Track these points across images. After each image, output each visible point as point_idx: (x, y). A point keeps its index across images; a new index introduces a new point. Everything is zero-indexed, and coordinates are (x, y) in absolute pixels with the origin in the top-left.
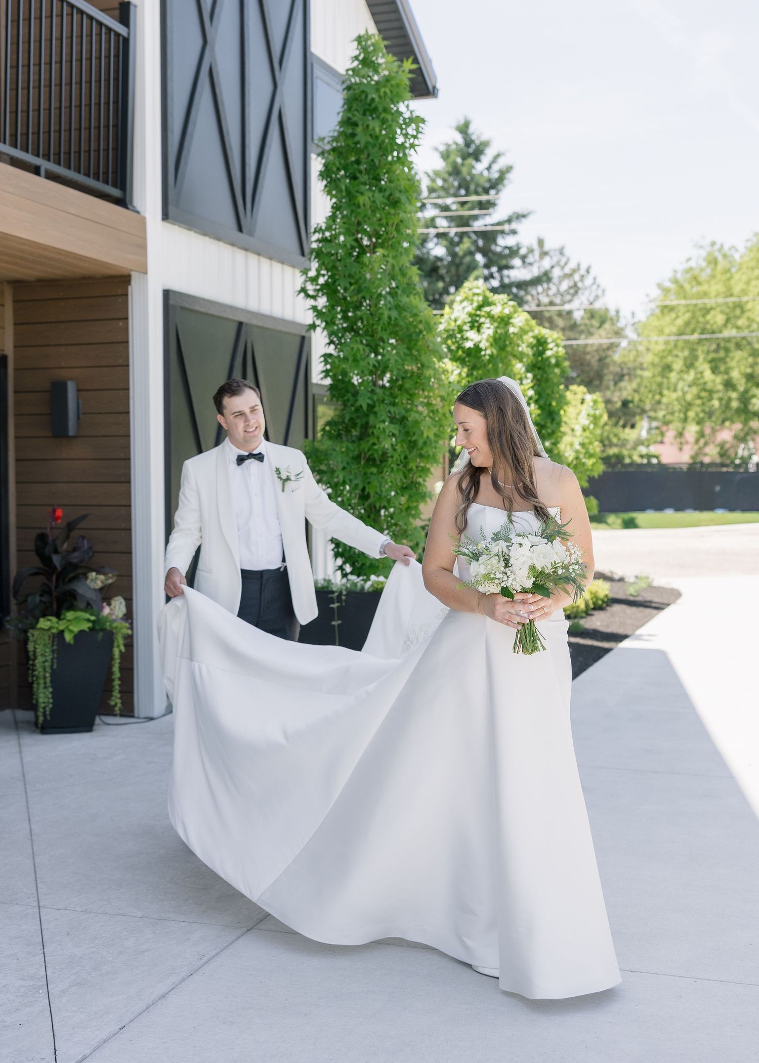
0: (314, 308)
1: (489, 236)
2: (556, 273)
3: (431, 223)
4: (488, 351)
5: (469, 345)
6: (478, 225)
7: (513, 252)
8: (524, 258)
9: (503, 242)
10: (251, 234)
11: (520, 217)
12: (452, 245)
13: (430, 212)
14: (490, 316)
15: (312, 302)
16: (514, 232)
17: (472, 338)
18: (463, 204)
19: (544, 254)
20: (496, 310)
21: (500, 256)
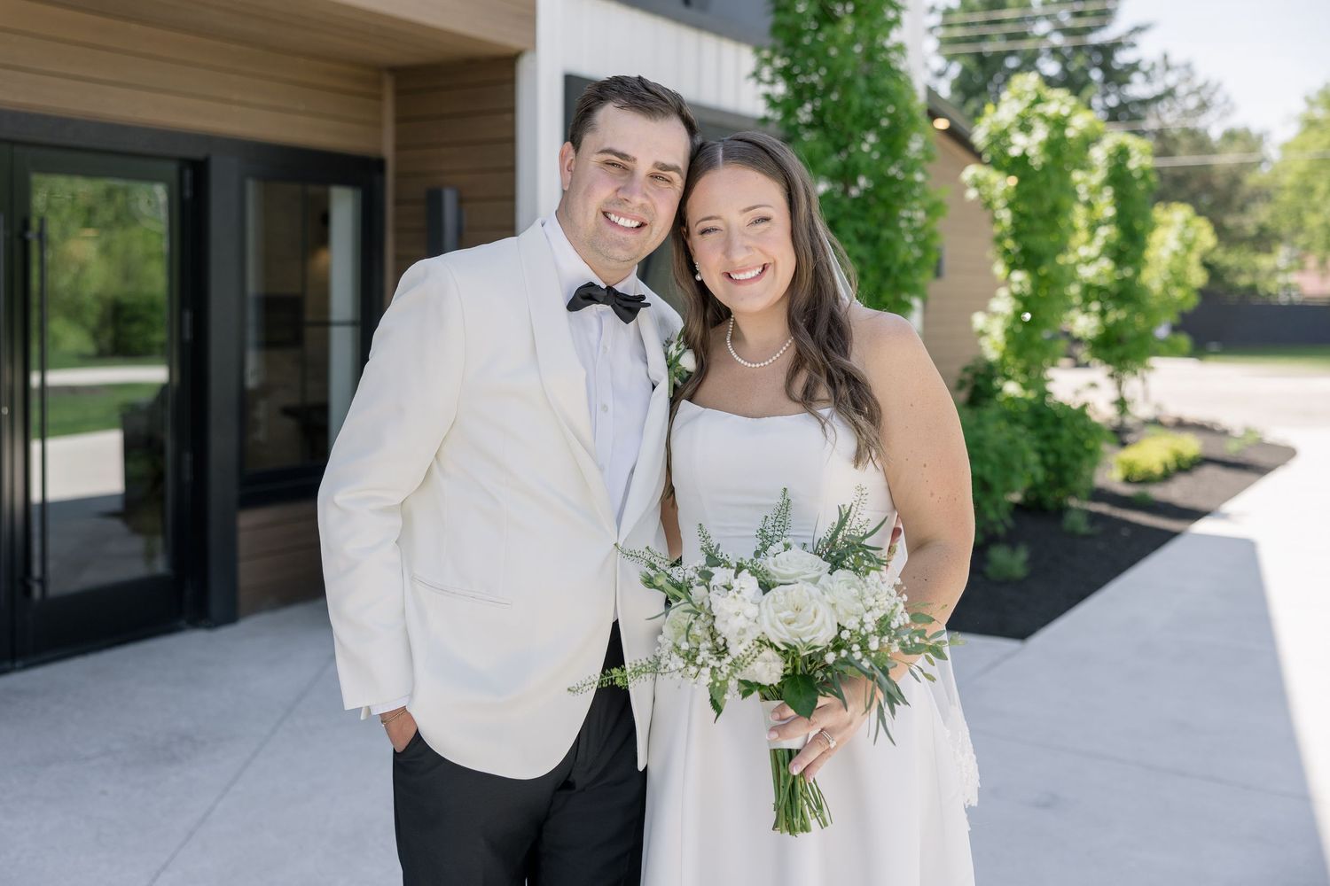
0: (768, 97)
1: (1107, 50)
2: (1182, 90)
3: (1045, 37)
4: (1038, 159)
5: (1015, 152)
6: (1095, 38)
7: (1134, 67)
8: (1146, 74)
9: (1123, 58)
10: (704, 7)
11: (1138, 29)
12: (1065, 61)
13: (1042, 27)
14: (1042, 116)
15: (764, 89)
16: (1133, 45)
17: (1020, 144)
18: (1078, 14)
19: (1168, 68)
20: (1051, 109)
21: (1120, 72)
